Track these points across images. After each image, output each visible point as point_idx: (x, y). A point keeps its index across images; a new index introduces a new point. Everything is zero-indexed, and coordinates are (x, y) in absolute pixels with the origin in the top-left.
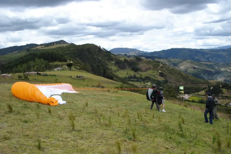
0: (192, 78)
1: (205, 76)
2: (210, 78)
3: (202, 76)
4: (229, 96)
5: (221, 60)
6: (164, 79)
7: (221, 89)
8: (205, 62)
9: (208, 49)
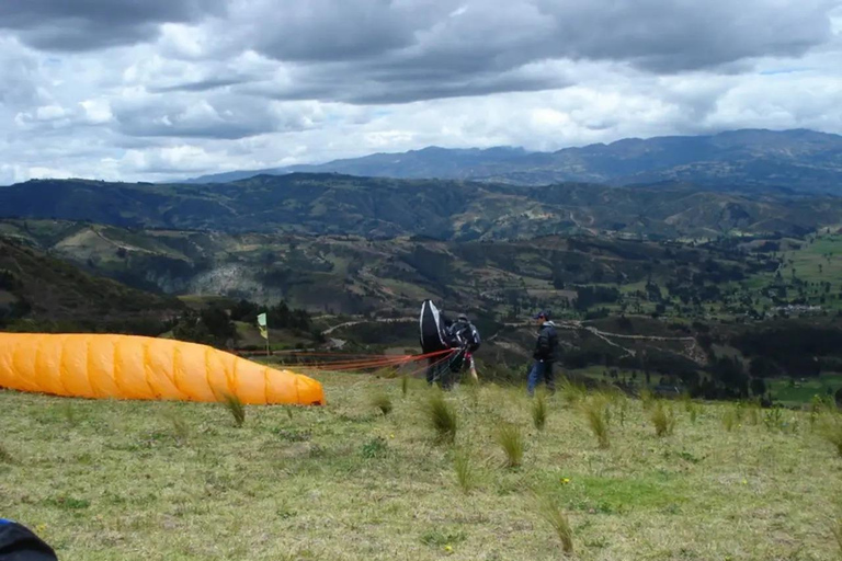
0: (120, 289)
1: (161, 279)
2: (182, 286)
3: (152, 279)
4: (259, 346)
5: (212, 221)
6: (14, 299)
7: (232, 321)
8: (156, 229)
9: (168, 184)
